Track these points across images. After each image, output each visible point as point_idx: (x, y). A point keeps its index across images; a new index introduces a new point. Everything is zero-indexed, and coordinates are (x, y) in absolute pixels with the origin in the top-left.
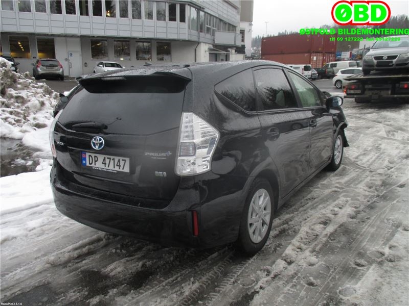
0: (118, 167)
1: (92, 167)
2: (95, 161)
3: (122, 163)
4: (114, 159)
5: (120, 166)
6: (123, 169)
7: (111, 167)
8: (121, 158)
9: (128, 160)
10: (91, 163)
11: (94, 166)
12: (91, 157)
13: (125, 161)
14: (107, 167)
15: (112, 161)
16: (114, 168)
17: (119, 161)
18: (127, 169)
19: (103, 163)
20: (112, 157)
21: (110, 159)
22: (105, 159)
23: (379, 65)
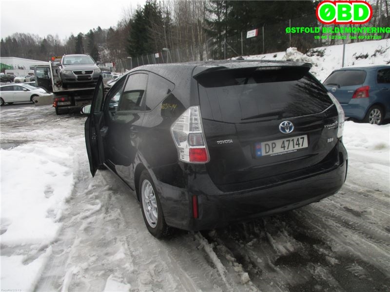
0: (298, 146)
1: (270, 155)
2: (273, 148)
3: (301, 141)
4: (293, 140)
5: (299, 144)
6: (302, 146)
7: (291, 148)
8: (300, 137)
9: (306, 137)
10: (267, 151)
11: (272, 153)
12: (267, 146)
13: (303, 138)
14: (286, 150)
15: (291, 143)
16: (294, 147)
17: (298, 140)
18: (306, 145)
19: (282, 147)
20: (291, 139)
21: (289, 141)
22: (283, 143)
23: (80, 78)
